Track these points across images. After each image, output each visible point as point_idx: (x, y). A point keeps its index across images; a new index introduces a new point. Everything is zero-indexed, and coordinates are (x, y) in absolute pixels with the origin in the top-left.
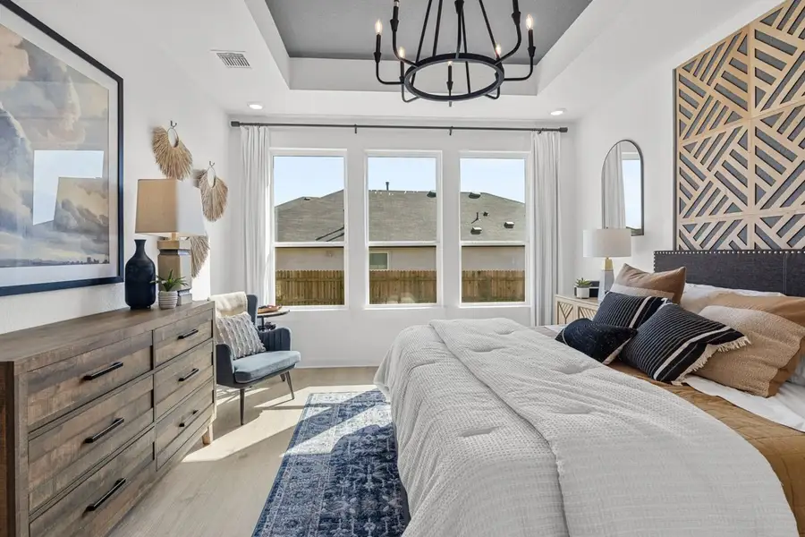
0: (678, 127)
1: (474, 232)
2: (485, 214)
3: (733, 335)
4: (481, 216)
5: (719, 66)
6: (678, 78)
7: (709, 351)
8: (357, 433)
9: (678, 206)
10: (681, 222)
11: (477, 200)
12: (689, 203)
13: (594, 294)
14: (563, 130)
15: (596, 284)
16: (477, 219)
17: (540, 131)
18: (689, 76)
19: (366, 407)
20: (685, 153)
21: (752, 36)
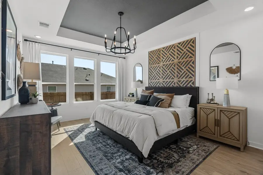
0: (149, 63)
1: (86, 80)
2: (89, 75)
3: (163, 100)
4: (88, 75)
5: (156, 54)
6: (149, 54)
7: (160, 103)
8: (88, 134)
9: (149, 78)
10: (150, 81)
11: (86, 70)
12: (151, 78)
13: (133, 96)
14: (125, 58)
15: (133, 94)
16: (87, 76)
17: (120, 57)
18: (151, 54)
19: (84, 128)
20: (150, 68)
21: (161, 50)
